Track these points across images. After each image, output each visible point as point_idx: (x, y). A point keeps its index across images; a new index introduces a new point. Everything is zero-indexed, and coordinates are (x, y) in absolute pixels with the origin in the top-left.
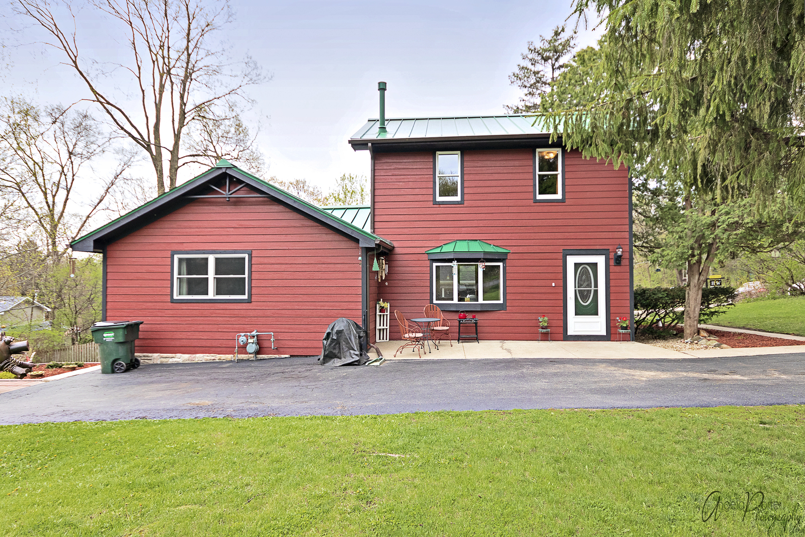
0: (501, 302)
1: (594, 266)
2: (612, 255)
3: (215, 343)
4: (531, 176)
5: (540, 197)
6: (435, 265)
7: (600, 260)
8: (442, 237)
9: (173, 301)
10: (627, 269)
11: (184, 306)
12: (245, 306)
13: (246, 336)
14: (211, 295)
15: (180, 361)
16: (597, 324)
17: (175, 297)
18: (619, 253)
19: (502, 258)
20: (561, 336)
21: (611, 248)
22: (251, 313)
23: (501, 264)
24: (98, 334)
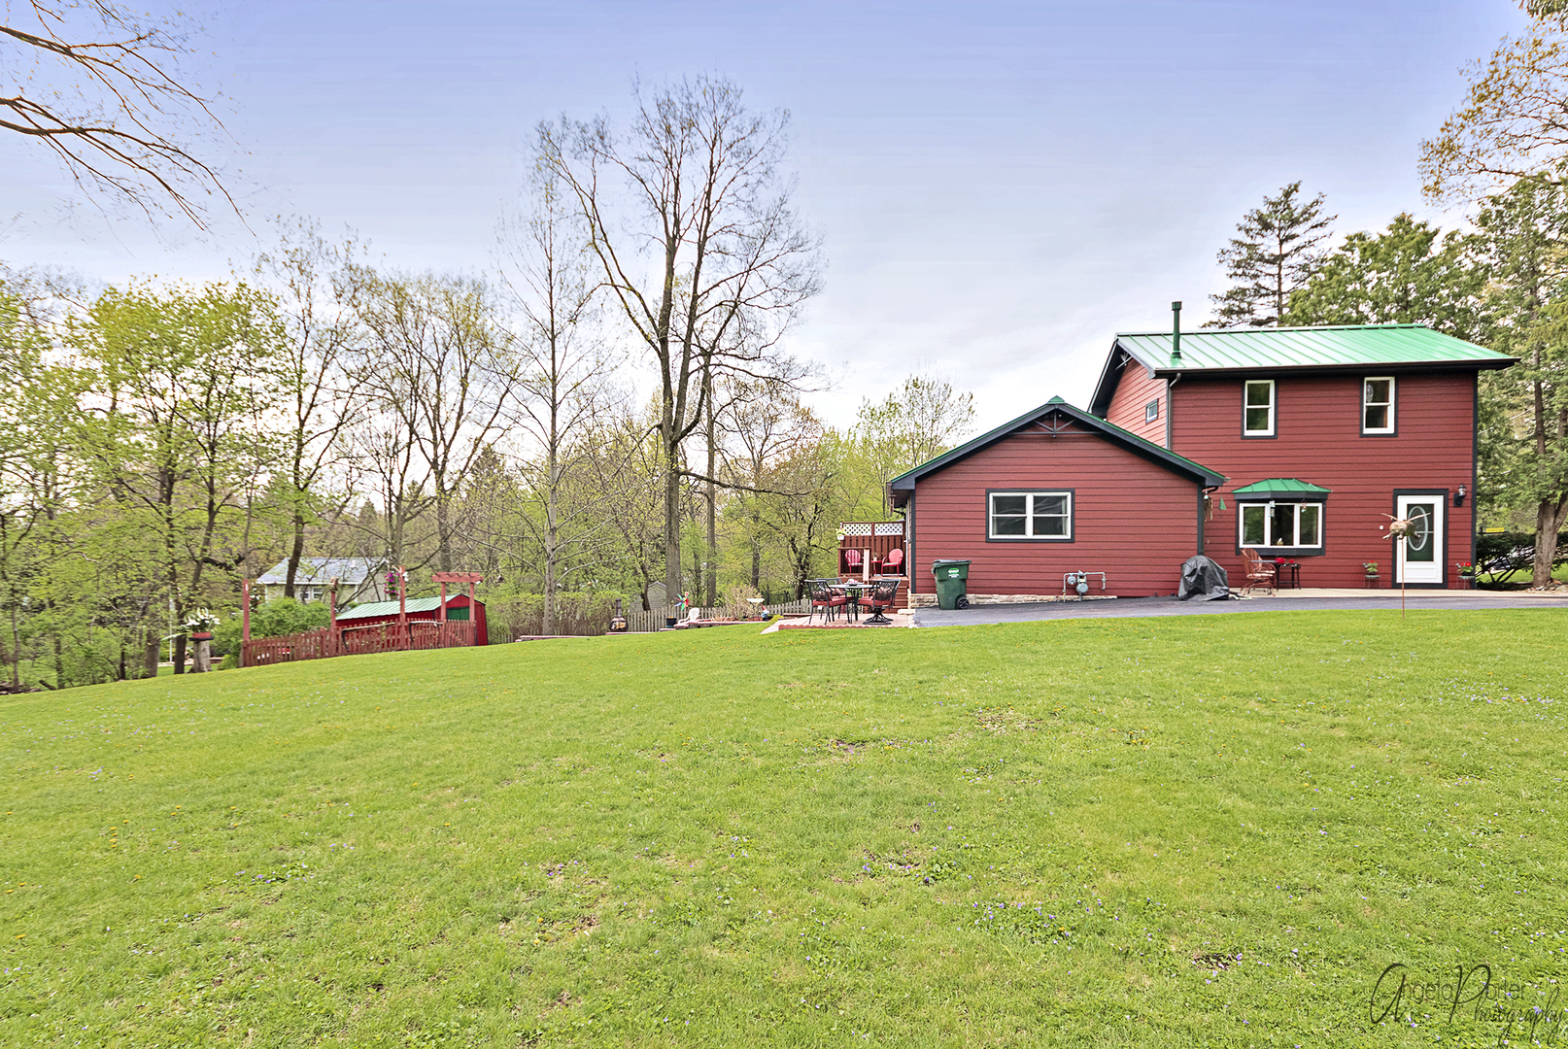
0: (1319, 546)
1: (1430, 508)
2: (1451, 496)
3: (1033, 584)
4: (1357, 408)
5: (1367, 431)
6: (1242, 506)
7: (1438, 502)
8: (1250, 475)
9: (989, 541)
10: (1469, 511)
11: (1000, 546)
12: (1067, 546)
13: (1076, 576)
14: (1029, 534)
15: (998, 601)
16: (1432, 571)
17: (991, 537)
18: (1462, 493)
19: (1321, 498)
20: (1389, 584)
21: (1450, 487)
22: (1074, 553)
23: (1320, 505)
24: (943, 572)
